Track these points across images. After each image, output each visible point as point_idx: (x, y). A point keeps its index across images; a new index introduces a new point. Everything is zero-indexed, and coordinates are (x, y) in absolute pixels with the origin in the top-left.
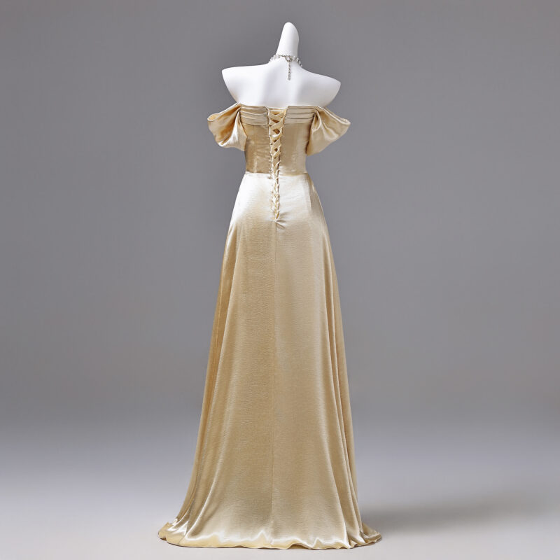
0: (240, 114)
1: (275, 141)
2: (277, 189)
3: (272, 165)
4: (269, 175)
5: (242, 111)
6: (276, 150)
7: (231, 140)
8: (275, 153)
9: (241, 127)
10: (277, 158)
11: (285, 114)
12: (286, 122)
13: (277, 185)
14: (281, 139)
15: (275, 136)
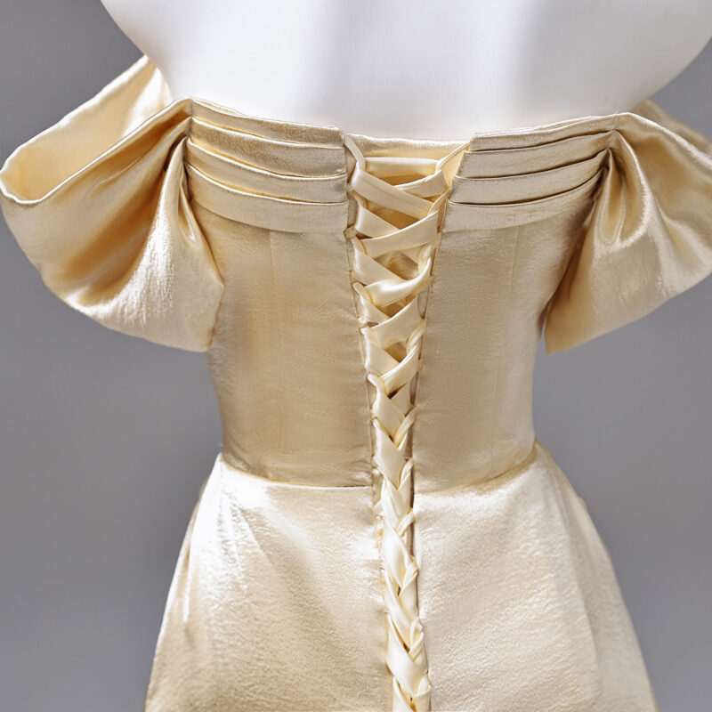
0: (186, 159)
1: (391, 311)
2: (409, 601)
3: (380, 436)
4: (362, 498)
5: (197, 145)
6: (397, 353)
7: (131, 293)
8: (393, 370)
9: (194, 236)
10: (403, 396)
11: (451, 176)
12: (452, 223)
13: (410, 571)
14: (423, 301)
15: (391, 286)
